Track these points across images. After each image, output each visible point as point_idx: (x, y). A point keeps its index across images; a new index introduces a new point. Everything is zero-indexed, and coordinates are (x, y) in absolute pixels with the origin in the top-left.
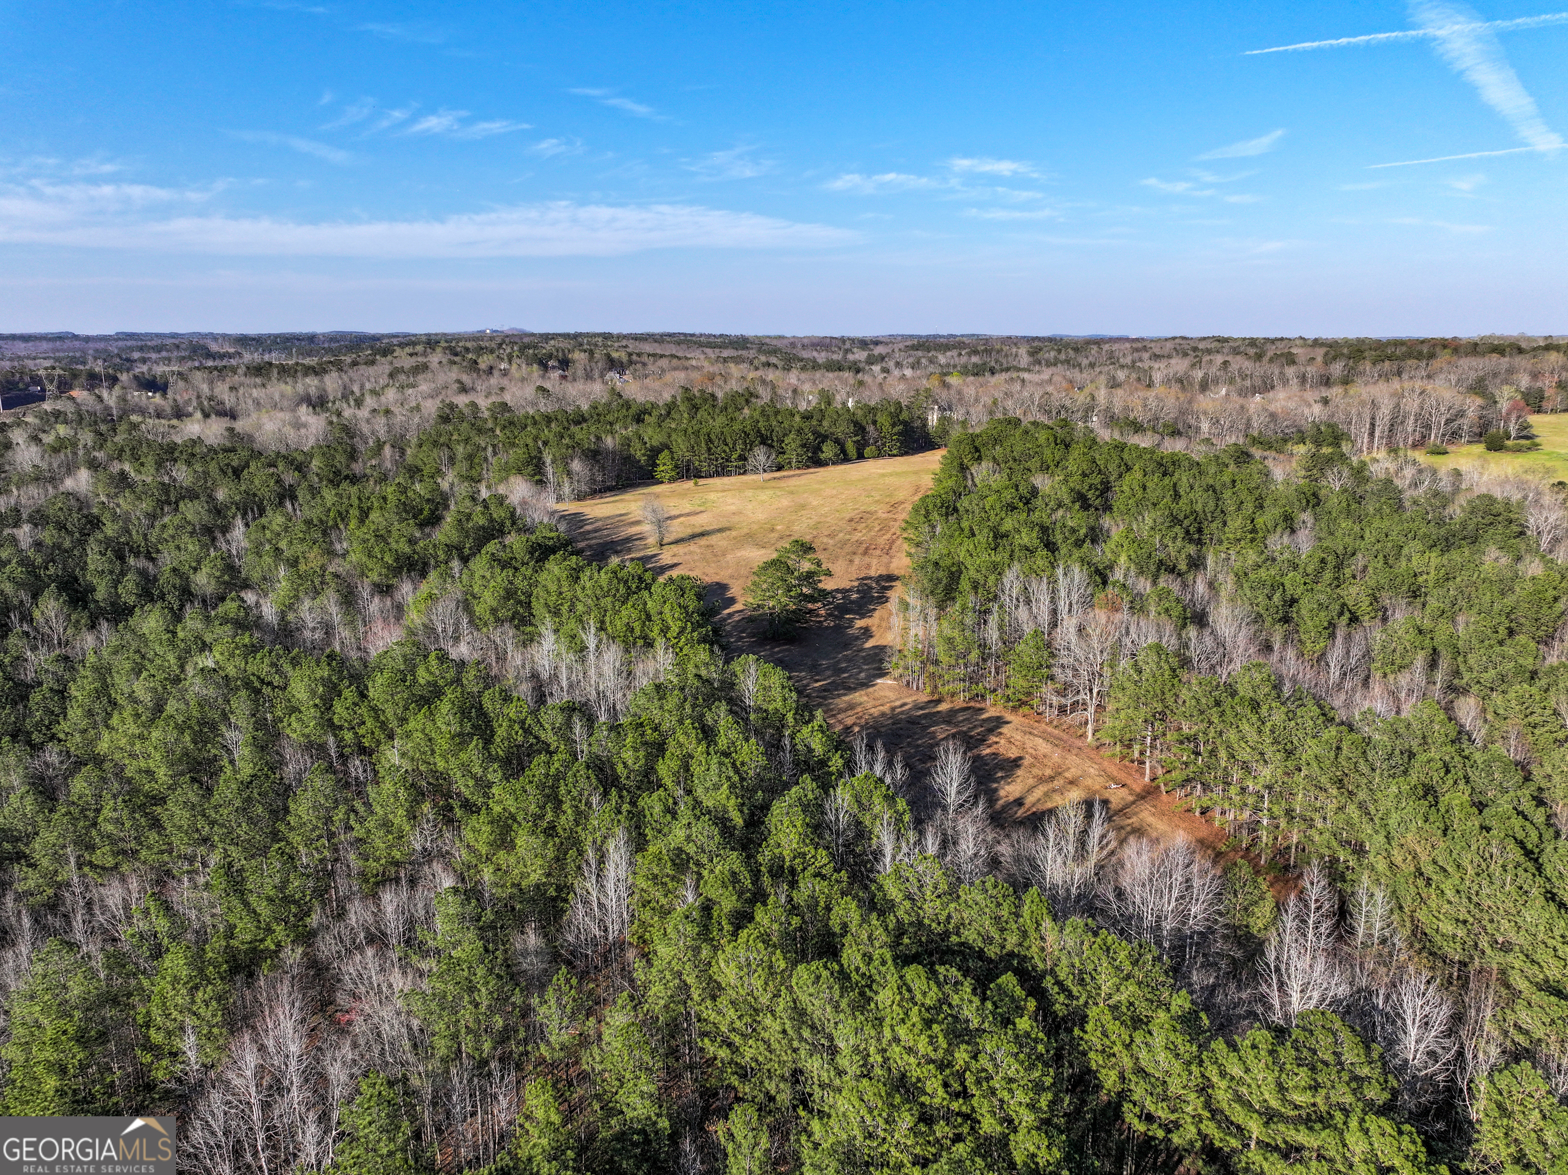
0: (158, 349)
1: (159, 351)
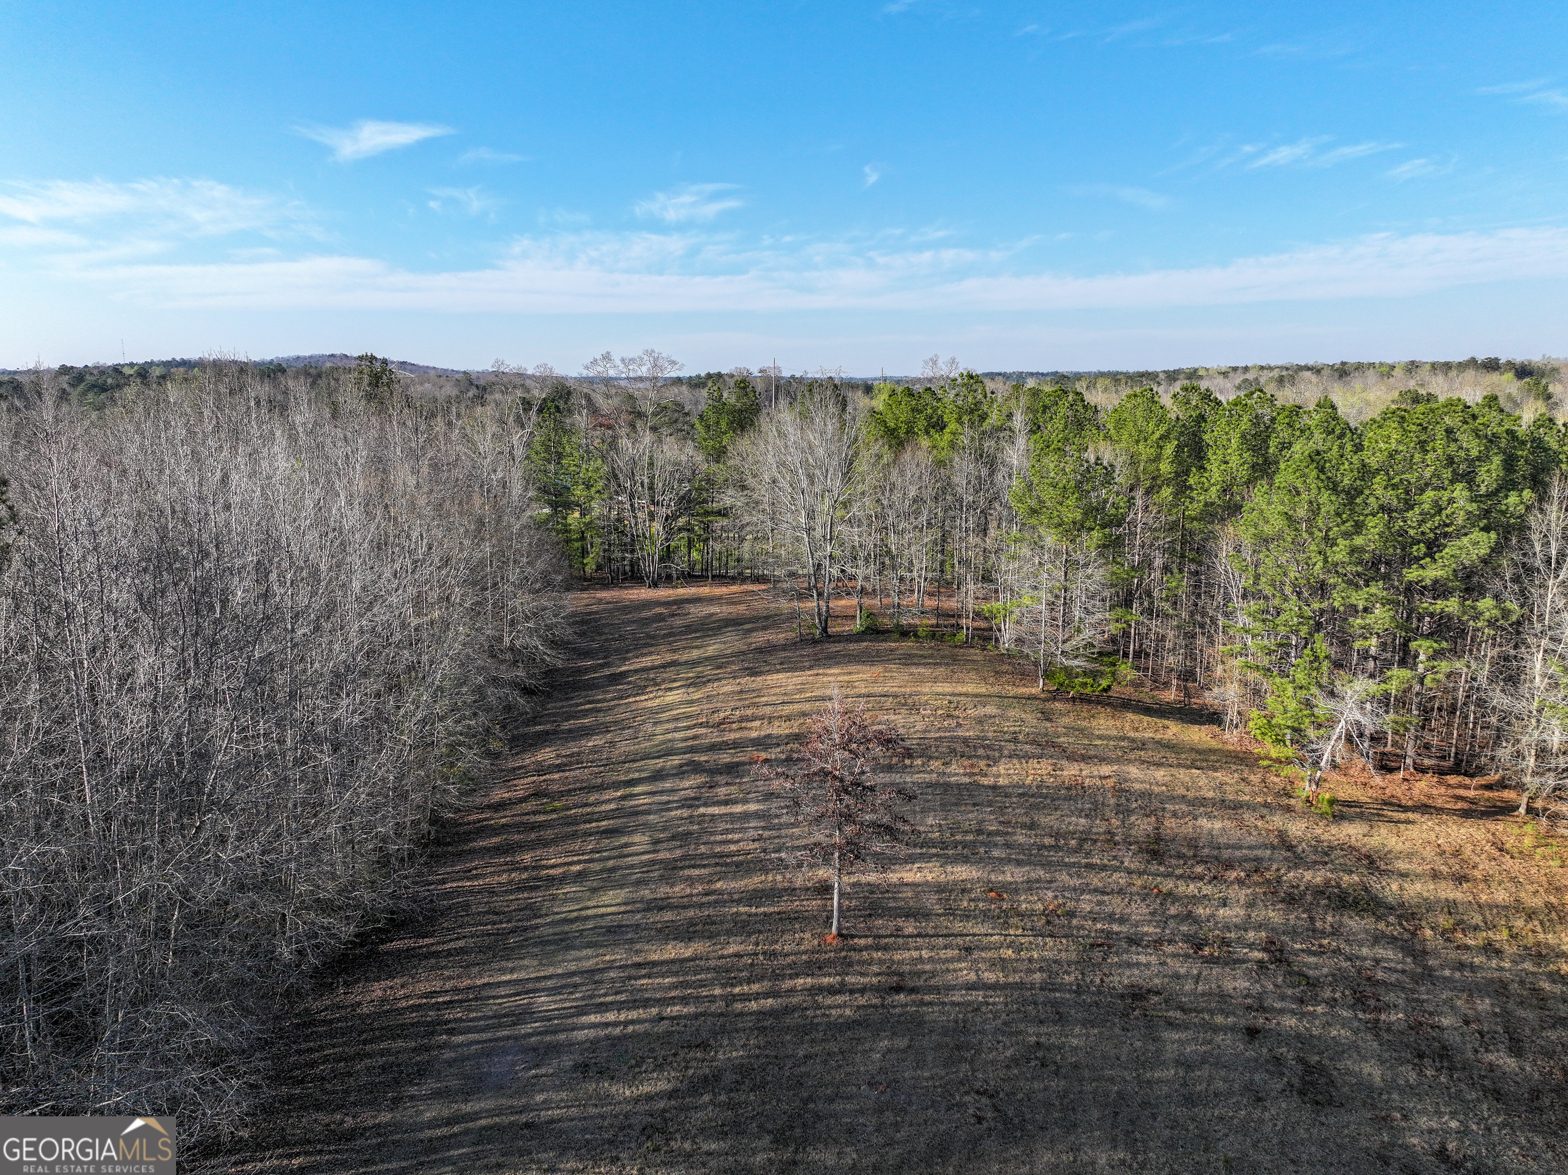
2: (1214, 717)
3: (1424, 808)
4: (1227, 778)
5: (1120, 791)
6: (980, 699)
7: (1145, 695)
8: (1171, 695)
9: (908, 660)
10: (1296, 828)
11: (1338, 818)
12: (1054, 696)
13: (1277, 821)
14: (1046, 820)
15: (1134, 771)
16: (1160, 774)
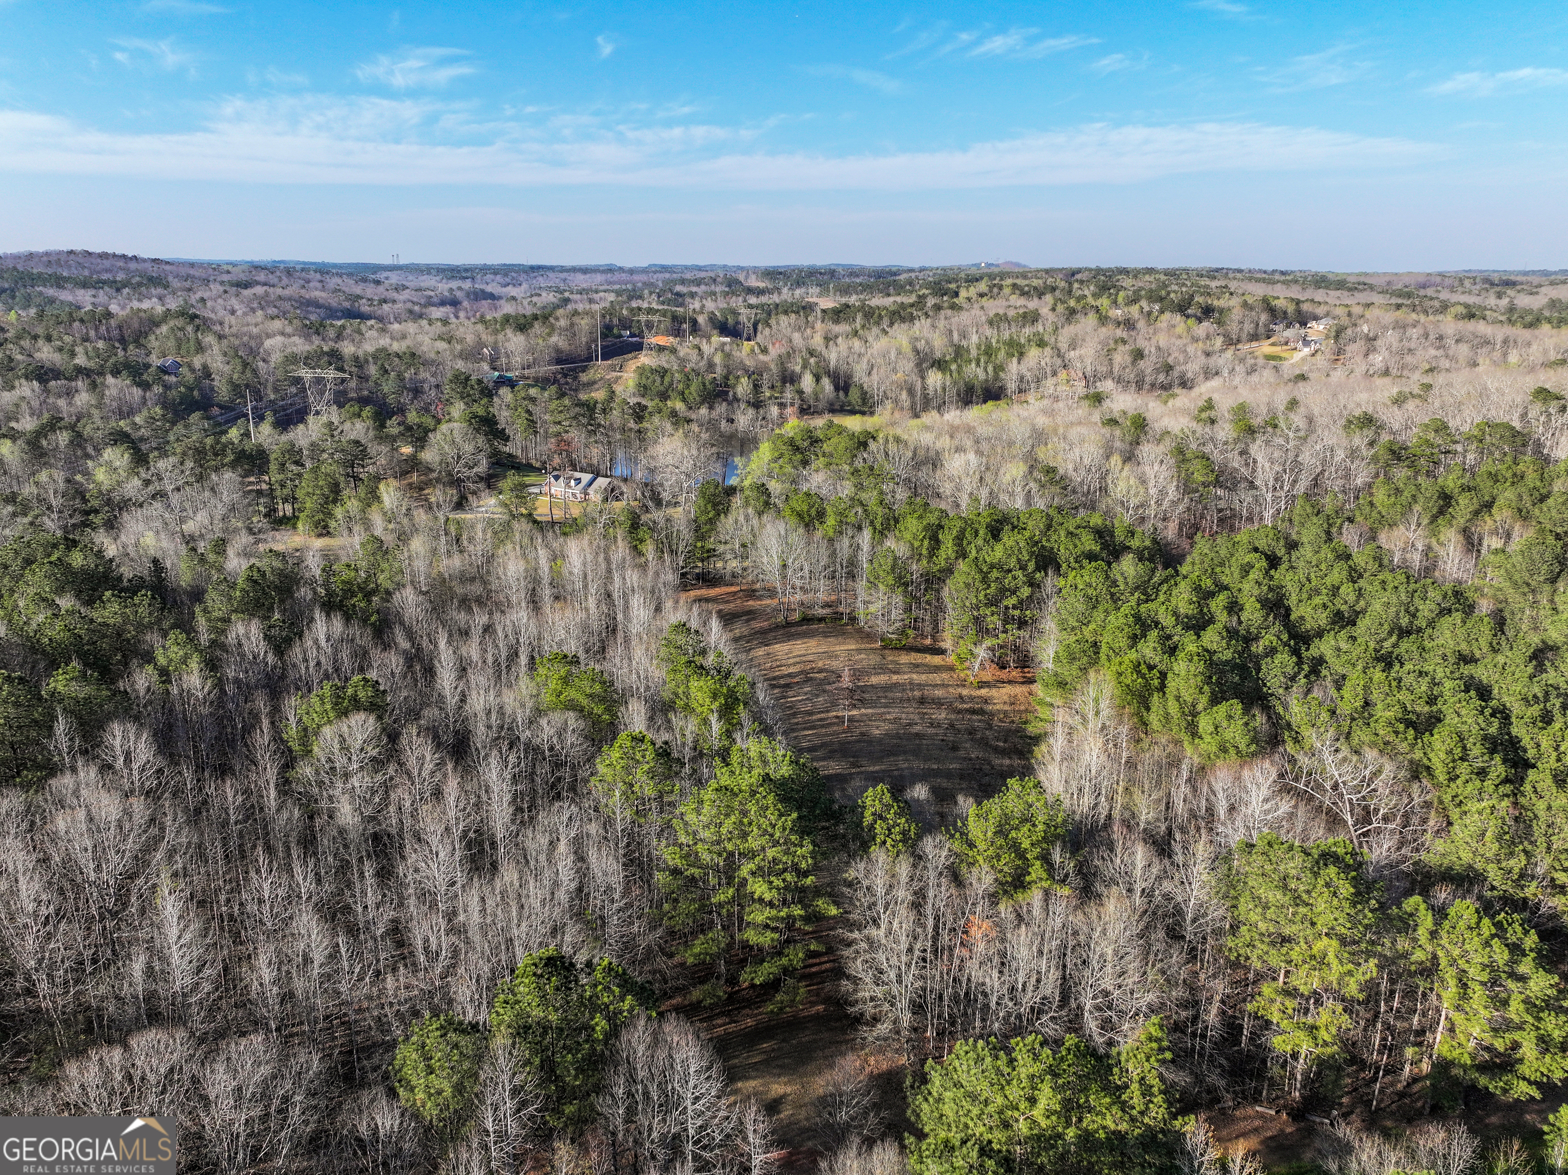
0: (698, 282)
1: (698, 285)
2: (942, 652)
3: (1010, 682)
4: (945, 675)
5: (911, 684)
6: (859, 651)
7: (920, 642)
8: (928, 641)
9: (826, 635)
10: (965, 692)
11: (980, 688)
12: (884, 648)
13: (960, 690)
14: (890, 695)
15: (915, 676)
16: (924, 677)
